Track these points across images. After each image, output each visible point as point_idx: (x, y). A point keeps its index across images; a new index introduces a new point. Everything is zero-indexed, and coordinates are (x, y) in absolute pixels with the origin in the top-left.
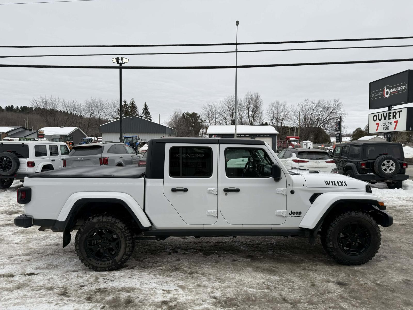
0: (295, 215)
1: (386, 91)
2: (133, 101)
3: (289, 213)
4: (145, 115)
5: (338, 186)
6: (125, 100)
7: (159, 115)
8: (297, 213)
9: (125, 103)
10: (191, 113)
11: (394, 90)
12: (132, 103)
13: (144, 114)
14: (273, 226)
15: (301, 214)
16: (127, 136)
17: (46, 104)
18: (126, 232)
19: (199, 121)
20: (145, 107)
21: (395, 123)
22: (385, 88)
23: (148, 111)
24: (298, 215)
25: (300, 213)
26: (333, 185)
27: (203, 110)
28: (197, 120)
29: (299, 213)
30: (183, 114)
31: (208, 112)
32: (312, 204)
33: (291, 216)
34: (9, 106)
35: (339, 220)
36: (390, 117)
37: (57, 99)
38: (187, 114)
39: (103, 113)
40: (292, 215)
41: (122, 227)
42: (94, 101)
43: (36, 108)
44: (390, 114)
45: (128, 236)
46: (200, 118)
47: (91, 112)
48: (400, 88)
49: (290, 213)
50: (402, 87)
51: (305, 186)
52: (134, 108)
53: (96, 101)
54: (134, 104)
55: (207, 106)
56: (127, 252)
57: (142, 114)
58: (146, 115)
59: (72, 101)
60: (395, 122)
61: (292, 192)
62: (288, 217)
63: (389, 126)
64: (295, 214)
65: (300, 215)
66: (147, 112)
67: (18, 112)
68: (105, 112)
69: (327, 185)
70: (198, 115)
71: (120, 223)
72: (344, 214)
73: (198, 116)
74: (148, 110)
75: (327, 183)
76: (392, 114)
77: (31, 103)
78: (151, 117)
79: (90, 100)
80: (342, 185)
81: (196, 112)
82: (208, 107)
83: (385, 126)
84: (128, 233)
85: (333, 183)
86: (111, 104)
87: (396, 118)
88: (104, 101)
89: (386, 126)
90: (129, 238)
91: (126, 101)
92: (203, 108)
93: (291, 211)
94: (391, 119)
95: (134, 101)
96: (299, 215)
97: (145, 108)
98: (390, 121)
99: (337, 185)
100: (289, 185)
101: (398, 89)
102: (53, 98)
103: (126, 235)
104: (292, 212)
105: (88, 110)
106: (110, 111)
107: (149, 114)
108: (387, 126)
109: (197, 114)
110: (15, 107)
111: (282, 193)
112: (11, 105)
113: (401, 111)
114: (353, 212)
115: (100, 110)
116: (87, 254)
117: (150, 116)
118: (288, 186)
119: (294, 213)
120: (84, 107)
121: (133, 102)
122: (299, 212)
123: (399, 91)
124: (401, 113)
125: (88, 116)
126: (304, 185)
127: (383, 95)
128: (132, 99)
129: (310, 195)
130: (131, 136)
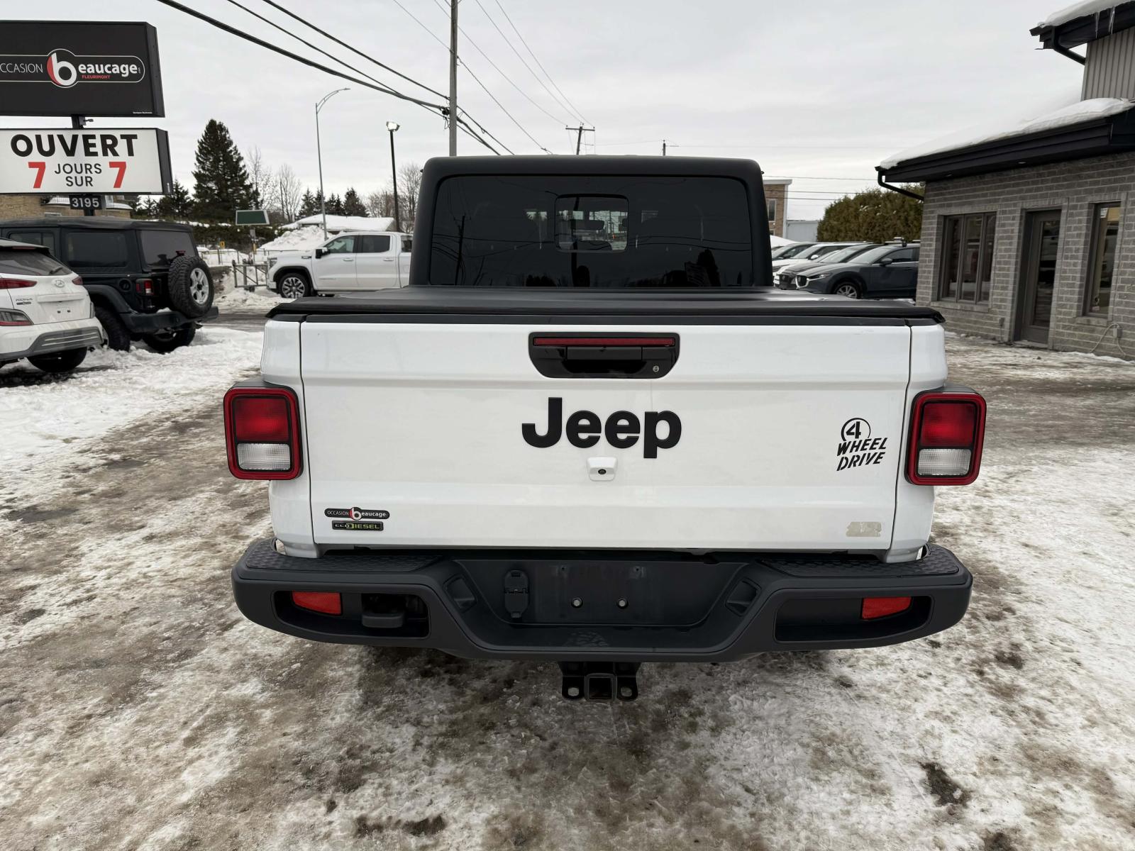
1: (57, 66)
11: (91, 69)
21: (117, 170)
22: (54, 57)
36: (92, 150)
44: (91, 141)
48: (116, 69)
50: (127, 66)
60: (112, 165)
63: (89, 174)
76: (98, 141)
83: (73, 174)
87: (115, 154)
89: (79, 176)
94: (95, 154)
98: (92, 160)
101: (110, 69)
108: (84, 174)
113: (135, 137)
123: (119, 76)
124: (134, 141)
127: (47, 75)
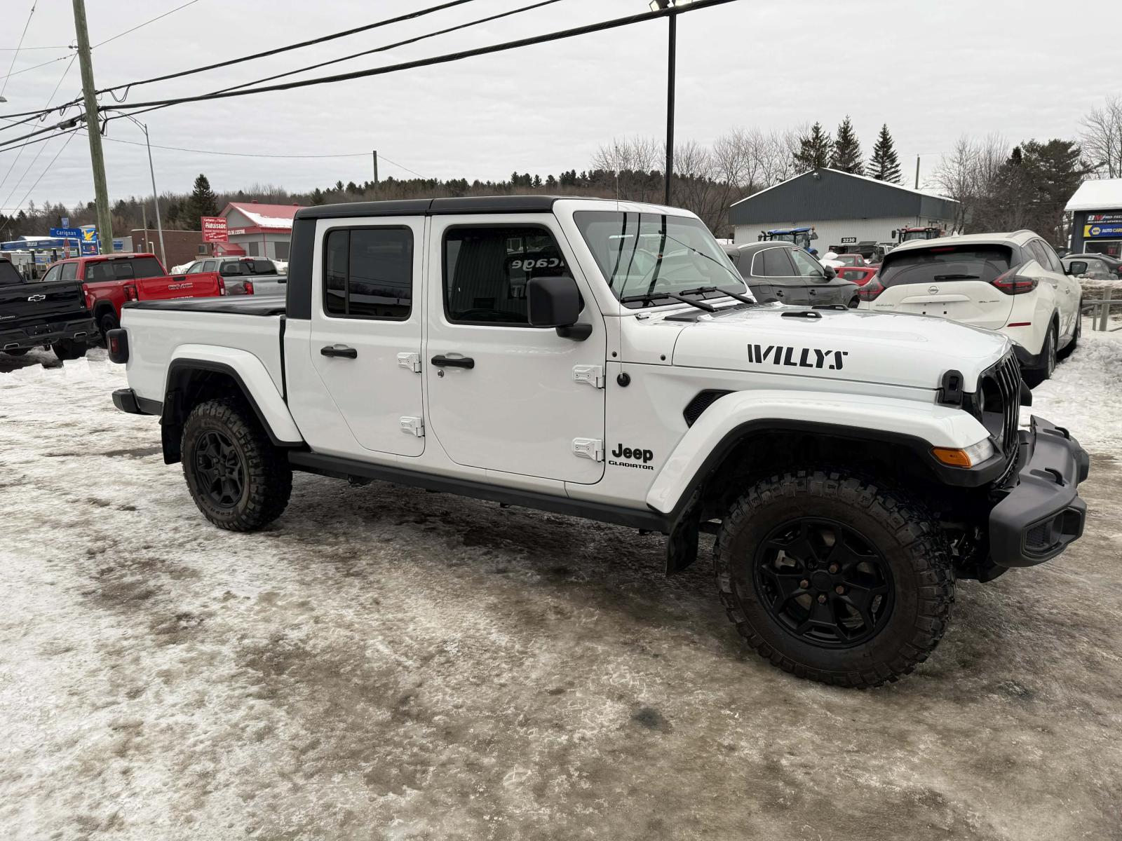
0: (633, 460)
2: (847, 124)
3: (614, 452)
4: (880, 165)
5: (799, 369)
6: (817, 124)
7: (919, 159)
8: (637, 454)
9: (817, 135)
10: (1047, 143)
12: (845, 132)
13: (878, 162)
14: (570, 487)
15: (651, 458)
16: (781, 230)
17: (626, 159)
18: (247, 447)
19: (1077, 167)
20: (881, 140)
23: (892, 150)
24: (640, 462)
25: (648, 455)
26: (777, 361)
27: (1086, 130)
28: (1071, 165)
29: (646, 455)
30: (1017, 152)
31: (1108, 132)
32: (690, 426)
33: (618, 460)
34: (567, 173)
35: (756, 498)
37: (650, 142)
38: (1032, 147)
39: (760, 170)
40: (623, 459)
41: (239, 433)
42: (739, 139)
43: (622, 172)
45: (251, 458)
46: (1083, 157)
47: (730, 169)
49: (617, 452)
51: (668, 361)
52: (847, 147)
53: (744, 138)
54: (850, 133)
55: (1105, 111)
56: (253, 495)
57: (872, 163)
58: (882, 164)
59: (685, 146)
61: (624, 381)
62: (610, 462)
64: (633, 457)
65: (649, 463)
66: (885, 153)
67: (584, 187)
68: (766, 166)
69: (751, 360)
70: (1074, 148)
71: (238, 423)
72: (781, 478)
73: (1073, 152)
74: (891, 146)
75: (756, 354)
77: (593, 161)
78: (898, 168)
79: (729, 136)
80: (820, 365)
81: (1065, 139)
82: (1107, 117)
84: (252, 450)
85: (783, 356)
86: (781, 140)
88: (765, 134)
90: (254, 461)
91: (819, 126)
92: (1090, 120)
93: (620, 446)
95: (850, 126)
96: (645, 461)
97: (881, 143)
99: (795, 364)
100: (615, 355)
102: (641, 141)
103: (248, 454)
104: (623, 448)
105: (723, 166)
106: (778, 162)
107: (893, 161)
109: (1067, 146)
110: (578, 175)
111: (589, 381)
112: (570, 171)
114: (818, 474)
115: (752, 163)
116: (198, 484)
117: (897, 166)
118: (610, 357)
119: (627, 453)
120: (712, 157)
121: (848, 127)
122: (645, 452)
125: (721, 179)
126: (663, 358)
128: (845, 119)
129: (689, 394)
130: (792, 229)
